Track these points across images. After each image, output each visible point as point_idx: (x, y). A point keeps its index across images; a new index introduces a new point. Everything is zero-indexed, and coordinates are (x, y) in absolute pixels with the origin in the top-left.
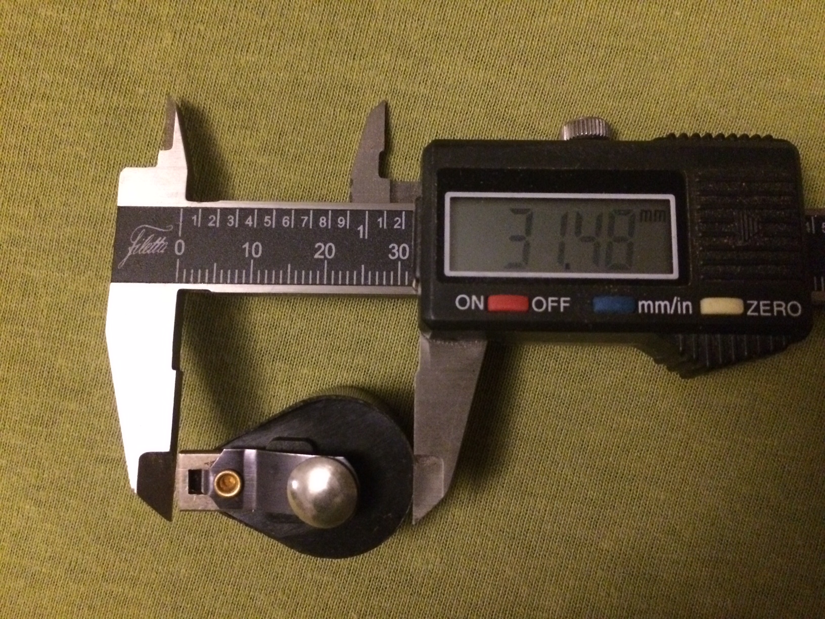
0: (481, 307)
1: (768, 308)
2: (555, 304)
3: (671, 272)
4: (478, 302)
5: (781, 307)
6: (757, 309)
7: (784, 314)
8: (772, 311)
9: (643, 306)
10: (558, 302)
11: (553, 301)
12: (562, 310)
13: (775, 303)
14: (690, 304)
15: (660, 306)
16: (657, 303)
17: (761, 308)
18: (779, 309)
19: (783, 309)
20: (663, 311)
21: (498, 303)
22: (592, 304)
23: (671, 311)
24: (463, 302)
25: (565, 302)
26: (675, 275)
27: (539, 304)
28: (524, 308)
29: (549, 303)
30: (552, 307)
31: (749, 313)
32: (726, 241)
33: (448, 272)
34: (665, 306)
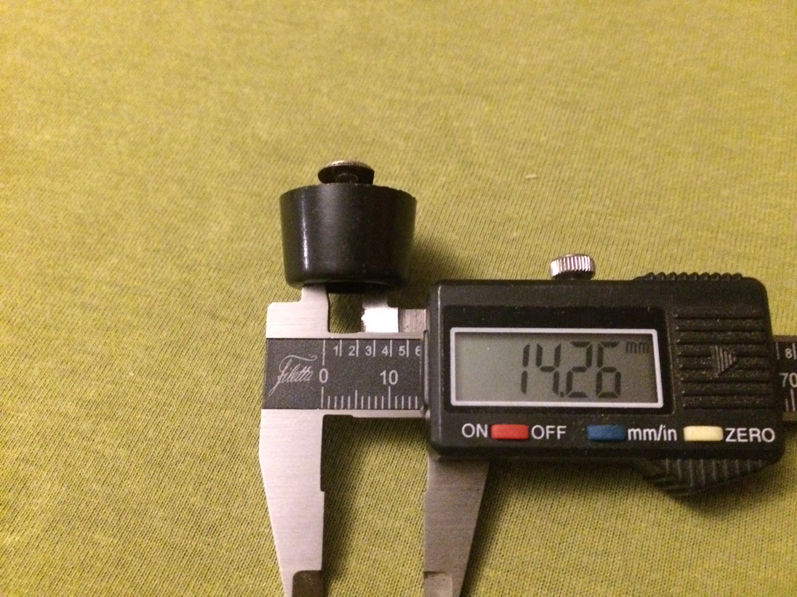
0: (485, 435)
1: (745, 435)
2: (553, 432)
3: (656, 401)
4: (482, 430)
5: (757, 434)
6: (735, 436)
7: (759, 440)
8: (748, 437)
9: (632, 433)
10: (555, 430)
11: (550, 429)
12: (559, 437)
13: (751, 430)
14: (674, 431)
15: (647, 434)
16: (645, 431)
17: (739, 435)
18: (755, 435)
19: (758, 435)
20: (650, 438)
21: (500, 431)
22: (586, 432)
23: (657, 438)
24: (469, 431)
25: (561, 430)
26: (660, 404)
27: (538, 432)
28: (524, 436)
29: (547, 431)
30: (550, 435)
31: (728, 440)
32: (704, 373)
33: (454, 402)
34: (652, 433)
